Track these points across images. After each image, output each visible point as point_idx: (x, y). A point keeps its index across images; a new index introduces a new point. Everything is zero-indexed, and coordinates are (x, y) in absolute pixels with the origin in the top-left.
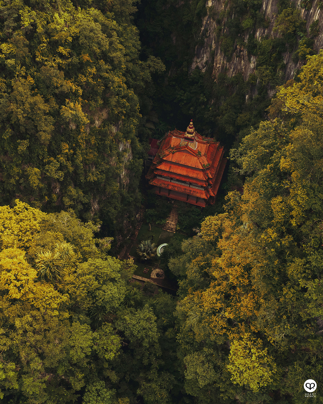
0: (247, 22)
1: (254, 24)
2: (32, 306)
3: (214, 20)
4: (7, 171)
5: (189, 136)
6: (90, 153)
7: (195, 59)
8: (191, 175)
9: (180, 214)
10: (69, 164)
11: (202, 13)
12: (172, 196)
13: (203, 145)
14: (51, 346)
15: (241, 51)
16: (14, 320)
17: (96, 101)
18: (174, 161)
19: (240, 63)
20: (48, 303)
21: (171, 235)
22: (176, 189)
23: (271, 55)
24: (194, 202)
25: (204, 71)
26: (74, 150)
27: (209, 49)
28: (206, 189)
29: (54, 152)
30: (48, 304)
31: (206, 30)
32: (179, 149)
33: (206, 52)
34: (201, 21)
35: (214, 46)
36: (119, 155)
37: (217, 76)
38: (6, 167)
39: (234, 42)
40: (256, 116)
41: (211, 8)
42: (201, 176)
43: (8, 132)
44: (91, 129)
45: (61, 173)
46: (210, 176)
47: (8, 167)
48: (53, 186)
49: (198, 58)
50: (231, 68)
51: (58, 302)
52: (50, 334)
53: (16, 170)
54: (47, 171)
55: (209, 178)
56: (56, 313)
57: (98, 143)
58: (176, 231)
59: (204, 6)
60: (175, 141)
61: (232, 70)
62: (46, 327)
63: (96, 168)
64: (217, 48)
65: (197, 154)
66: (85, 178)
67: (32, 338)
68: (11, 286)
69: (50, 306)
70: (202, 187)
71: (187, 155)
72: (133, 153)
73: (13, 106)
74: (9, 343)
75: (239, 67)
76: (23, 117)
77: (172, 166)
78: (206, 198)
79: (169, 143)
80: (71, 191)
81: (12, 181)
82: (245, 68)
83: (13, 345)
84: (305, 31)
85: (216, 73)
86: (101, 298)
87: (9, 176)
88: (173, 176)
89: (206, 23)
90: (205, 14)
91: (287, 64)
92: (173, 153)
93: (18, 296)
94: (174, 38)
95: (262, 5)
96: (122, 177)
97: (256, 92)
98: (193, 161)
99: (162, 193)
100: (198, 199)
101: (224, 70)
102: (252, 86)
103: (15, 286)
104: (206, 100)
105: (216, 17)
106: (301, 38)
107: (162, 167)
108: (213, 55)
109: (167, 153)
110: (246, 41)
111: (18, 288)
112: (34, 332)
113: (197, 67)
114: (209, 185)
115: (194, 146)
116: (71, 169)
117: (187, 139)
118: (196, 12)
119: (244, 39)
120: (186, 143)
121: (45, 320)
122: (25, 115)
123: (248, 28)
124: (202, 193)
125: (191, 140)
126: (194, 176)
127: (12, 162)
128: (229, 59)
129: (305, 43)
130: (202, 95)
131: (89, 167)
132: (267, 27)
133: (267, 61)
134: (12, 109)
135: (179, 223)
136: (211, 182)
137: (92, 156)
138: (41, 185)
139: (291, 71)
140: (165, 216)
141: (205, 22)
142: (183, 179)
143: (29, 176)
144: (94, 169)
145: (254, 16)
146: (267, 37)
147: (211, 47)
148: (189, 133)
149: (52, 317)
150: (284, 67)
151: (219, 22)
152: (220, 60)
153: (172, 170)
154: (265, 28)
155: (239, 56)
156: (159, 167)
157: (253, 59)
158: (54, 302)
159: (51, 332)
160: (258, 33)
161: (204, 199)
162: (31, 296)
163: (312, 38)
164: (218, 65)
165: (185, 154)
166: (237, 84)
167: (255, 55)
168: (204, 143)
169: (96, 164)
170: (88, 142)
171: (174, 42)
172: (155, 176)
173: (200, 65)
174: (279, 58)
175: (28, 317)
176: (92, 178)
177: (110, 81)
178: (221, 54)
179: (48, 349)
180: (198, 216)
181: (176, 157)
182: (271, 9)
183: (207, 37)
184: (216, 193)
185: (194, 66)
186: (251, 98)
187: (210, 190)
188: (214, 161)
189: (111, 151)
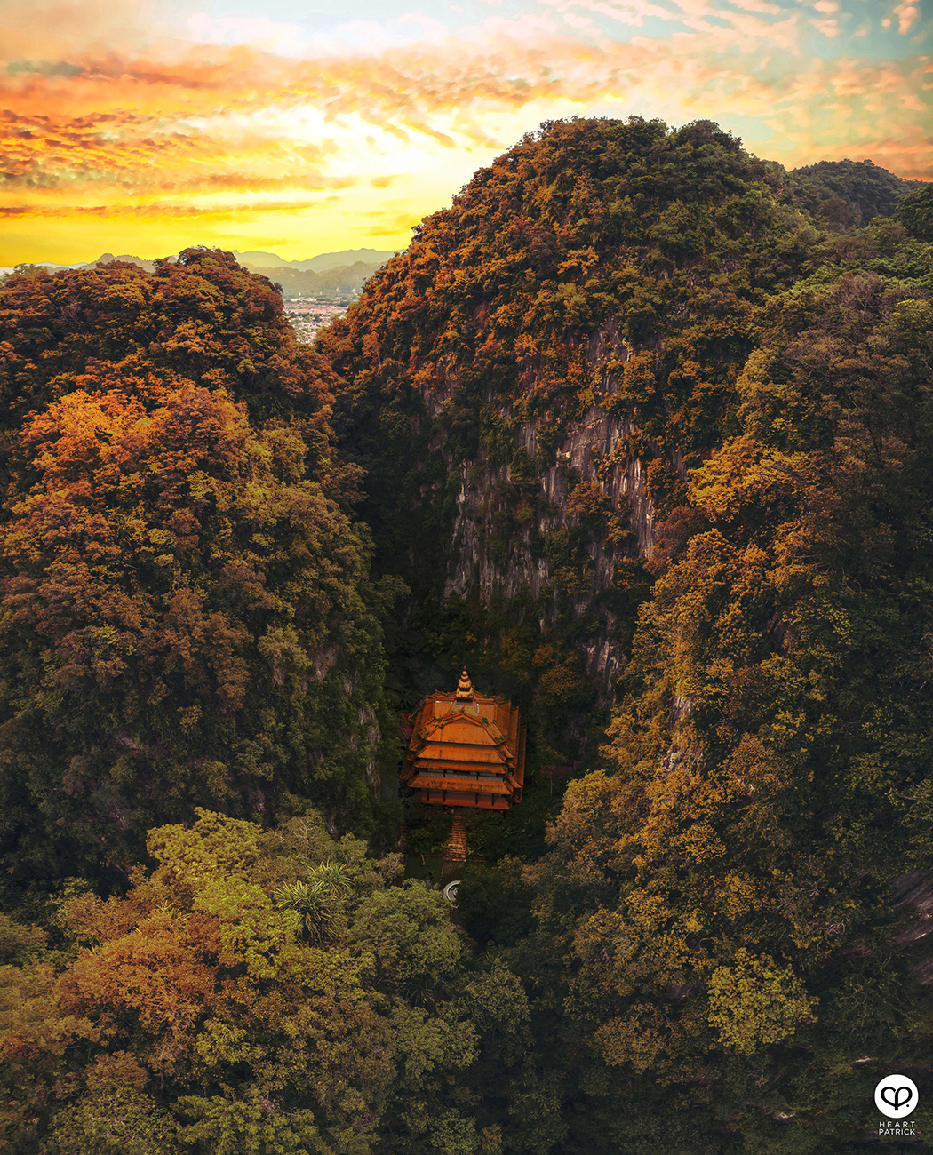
0: (524, 512)
1: (535, 513)
2: (305, 988)
3: (470, 519)
4: (161, 775)
5: (464, 694)
6: (314, 728)
7: (448, 581)
8: (477, 758)
9: (468, 829)
10: (279, 749)
11: (453, 511)
12: (449, 801)
13: (487, 706)
14: (370, 1060)
15: (520, 556)
16: (278, 1024)
17: (318, 631)
18: (445, 739)
19: (523, 574)
20: (337, 975)
21: (460, 866)
22: (457, 788)
23: (570, 551)
24: (487, 804)
25: (464, 597)
26: (286, 722)
27: (468, 563)
28: (505, 778)
29: (248, 729)
30: (336, 980)
31: (461, 536)
32: (450, 719)
33: (464, 569)
34: (452, 525)
35: (475, 558)
36: (363, 732)
37: (488, 600)
38: (157, 767)
39: (508, 545)
40: (563, 648)
41: (464, 504)
42: (494, 757)
43: (159, 690)
44: (310, 684)
45: (268, 767)
46: (510, 755)
47: (161, 765)
48: (251, 797)
49: (453, 579)
50: (509, 583)
51: (357, 971)
52: (363, 1037)
53: (179, 770)
54: (242, 764)
55: (508, 759)
56: (361, 993)
57: (325, 710)
58: (468, 857)
59: (454, 501)
60: (441, 707)
61: (510, 586)
62: (351, 1024)
63: (325, 755)
64: (481, 559)
65: (483, 722)
66: (311, 777)
67: (331, 1052)
68: (251, 953)
69: (342, 982)
70: (498, 775)
71: (466, 726)
72: (381, 728)
73: (170, 635)
74: (284, 1073)
75: (521, 581)
76: (193, 655)
77: (443, 749)
78: (508, 792)
79: (431, 712)
80: (289, 800)
81: (174, 792)
82: (531, 580)
83: (292, 1075)
84: (613, 510)
85: (486, 596)
86: (421, 959)
87: (166, 785)
88: (448, 766)
89: (460, 526)
90: (457, 513)
91: (597, 559)
92: (442, 728)
93: (271, 972)
94: (411, 556)
95: (541, 486)
96: (369, 773)
97: (556, 611)
98: (478, 735)
99: (433, 800)
100: (494, 797)
101: (499, 588)
102: (548, 603)
103: (258, 952)
104: (475, 640)
105: (474, 516)
106: (609, 519)
107: (427, 753)
108: (477, 570)
109: (430, 728)
110: (526, 539)
111: (266, 955)
112: (330, 1037)
113: (454, 593)
114: (511, 770)
115: (474, 710)
116: (285, 758)
117: (461, 700)
118: (443, 512)
119: (522, 537)
120: (461, 707)
121: (342, 1012)
122: (194, 650)
123: (528, 520)
124: (500, 787)
125: (468, 700)
126: (484, 759)
127: (169, 755)
128: (504, 572)
129: (617, 525)
130: (468, 633)
131: (314, 755)
132: (554, 515)
133: (565, 560)
134: (168, 641)
135: (470, 843)
136: (511, 765)
137: (318, 732)
138: (233, 794)
139: (604, 569)
140: (443, 836)
141: (457, 526)
142: (466, 768)
143: (207, 779)
144: (322, 760)
145: (533, 502)
146: (558, 528)
147: (471, 560)
148: (463, 689)
149: (355, 1004)
150: (593, 565)
151: (479, 521)
152: (489, 575)
153: (444, 756)
154: (551, 516)
155: (518, 564)
156: (421, 756)
157: (541, 564)
158: (348, 973)
159: (362, 1032)
160: (542, 526)
161: (504, 796)
162: (296, 968)
163: (625, 517)
164: (487, 584)
165: (461, 725)
166: (523, 606)
167: (544, 556)
168: (489, 703)
169: (326, 750)
170: (308, 707)
171: (412, 561)
172: (417, 772)
173: (457, 590)
174: (583, 554)
175: (306, 1012)
176: (323, 774)
177: (341, 594)
178: (489, 566)
179: (366, 1065)
180: (499, 825)
181: (449, 733)
182: (555, 489)
183: (463, 546)
184: (522, 781)
185: (447, 592)
186: (548, 623)
187: (512, 778)
188: (509, 729)
189: (348, 723)
